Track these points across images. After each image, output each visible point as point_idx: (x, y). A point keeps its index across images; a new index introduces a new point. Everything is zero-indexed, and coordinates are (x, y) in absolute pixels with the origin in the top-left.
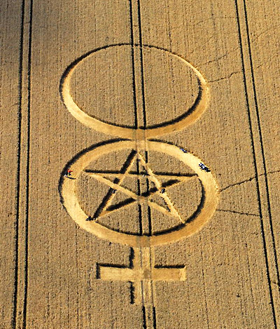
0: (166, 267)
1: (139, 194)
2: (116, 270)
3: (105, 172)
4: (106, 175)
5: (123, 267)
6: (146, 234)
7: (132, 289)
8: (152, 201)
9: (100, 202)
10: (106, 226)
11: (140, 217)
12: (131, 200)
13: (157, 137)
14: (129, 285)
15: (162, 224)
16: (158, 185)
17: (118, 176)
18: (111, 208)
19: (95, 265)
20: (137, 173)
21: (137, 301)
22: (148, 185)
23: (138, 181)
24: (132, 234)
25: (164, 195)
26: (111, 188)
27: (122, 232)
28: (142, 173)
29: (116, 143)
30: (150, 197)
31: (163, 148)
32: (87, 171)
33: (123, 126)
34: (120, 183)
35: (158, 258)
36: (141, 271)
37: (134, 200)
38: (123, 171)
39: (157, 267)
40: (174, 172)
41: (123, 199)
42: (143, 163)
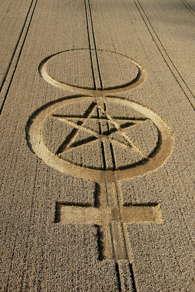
0: (136, 205)
1: (100, 133)
2: (79, 210)
3: (69, 117)
4: (70, 119)
5: (87, 205)
6: (110, 169)
8: (113, 138)
9: (64, 139)
10: (69, 161)
11: (103, 152)
12: (94, 138)
14: (95, 231)
15: (125, 159)
16: (117, 126)
17: (81, 120)
18: (75, 145)
19: (54, 204)
20: (98, 117)
22: (108, 125)
23: (99, 123)
24: (95, 168)
26: (75, 128)
27: (85, 167)
28: (102, 118)
30: (111, 136)
31: (117, 101)
32: (53, 115)
33: (85, 88)
34: (83, 125)
35: (126, 194)
36: (108, 211)
37: (97, 138)
38: (86, 116)
39: (126, 205)
40: (129, 117)
41: (85, 137)
42: (102, 110)
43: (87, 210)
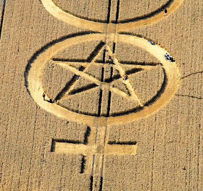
0: (119, 143)
1: (102, 81)
2: (71, 145)
3: (71, 61)
4: (72, 63)
5: (78, 142)
6: (104, 115)
7: (83, 161)
8: (113, 86)
9: (63, 86)
10: (66, 108)
11: (100, 100)
12: (94, 85)
13: (127, 30)
14: (80, 158)
15: (120, 106)
16: (122, 73)
17: (83, 64)
18: (74, 92)
19: (51, 140)
20: (103, 62)
21: (87, 172)
22: (112, 72)
23: (103, 68)
24: (90, 115)
25: (127, 82)
26: (75, 75)
27: (81, 113)
28: (108, 62)
29: (86, 36)
30: (113, 83)
31: (132, 40)
32: (54, 59)
33: (95, 21)
34: (85, 71)
36: (95, 147)
37: (97, 86)
38: (89, 60)
39: (111, 143)
40: (139, 61)
41: (85, 84)
42: (110, 53)
43: (77, 146)
